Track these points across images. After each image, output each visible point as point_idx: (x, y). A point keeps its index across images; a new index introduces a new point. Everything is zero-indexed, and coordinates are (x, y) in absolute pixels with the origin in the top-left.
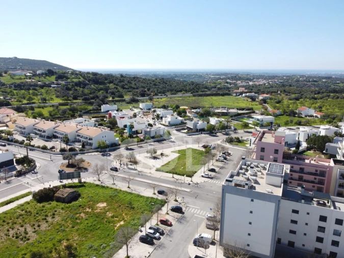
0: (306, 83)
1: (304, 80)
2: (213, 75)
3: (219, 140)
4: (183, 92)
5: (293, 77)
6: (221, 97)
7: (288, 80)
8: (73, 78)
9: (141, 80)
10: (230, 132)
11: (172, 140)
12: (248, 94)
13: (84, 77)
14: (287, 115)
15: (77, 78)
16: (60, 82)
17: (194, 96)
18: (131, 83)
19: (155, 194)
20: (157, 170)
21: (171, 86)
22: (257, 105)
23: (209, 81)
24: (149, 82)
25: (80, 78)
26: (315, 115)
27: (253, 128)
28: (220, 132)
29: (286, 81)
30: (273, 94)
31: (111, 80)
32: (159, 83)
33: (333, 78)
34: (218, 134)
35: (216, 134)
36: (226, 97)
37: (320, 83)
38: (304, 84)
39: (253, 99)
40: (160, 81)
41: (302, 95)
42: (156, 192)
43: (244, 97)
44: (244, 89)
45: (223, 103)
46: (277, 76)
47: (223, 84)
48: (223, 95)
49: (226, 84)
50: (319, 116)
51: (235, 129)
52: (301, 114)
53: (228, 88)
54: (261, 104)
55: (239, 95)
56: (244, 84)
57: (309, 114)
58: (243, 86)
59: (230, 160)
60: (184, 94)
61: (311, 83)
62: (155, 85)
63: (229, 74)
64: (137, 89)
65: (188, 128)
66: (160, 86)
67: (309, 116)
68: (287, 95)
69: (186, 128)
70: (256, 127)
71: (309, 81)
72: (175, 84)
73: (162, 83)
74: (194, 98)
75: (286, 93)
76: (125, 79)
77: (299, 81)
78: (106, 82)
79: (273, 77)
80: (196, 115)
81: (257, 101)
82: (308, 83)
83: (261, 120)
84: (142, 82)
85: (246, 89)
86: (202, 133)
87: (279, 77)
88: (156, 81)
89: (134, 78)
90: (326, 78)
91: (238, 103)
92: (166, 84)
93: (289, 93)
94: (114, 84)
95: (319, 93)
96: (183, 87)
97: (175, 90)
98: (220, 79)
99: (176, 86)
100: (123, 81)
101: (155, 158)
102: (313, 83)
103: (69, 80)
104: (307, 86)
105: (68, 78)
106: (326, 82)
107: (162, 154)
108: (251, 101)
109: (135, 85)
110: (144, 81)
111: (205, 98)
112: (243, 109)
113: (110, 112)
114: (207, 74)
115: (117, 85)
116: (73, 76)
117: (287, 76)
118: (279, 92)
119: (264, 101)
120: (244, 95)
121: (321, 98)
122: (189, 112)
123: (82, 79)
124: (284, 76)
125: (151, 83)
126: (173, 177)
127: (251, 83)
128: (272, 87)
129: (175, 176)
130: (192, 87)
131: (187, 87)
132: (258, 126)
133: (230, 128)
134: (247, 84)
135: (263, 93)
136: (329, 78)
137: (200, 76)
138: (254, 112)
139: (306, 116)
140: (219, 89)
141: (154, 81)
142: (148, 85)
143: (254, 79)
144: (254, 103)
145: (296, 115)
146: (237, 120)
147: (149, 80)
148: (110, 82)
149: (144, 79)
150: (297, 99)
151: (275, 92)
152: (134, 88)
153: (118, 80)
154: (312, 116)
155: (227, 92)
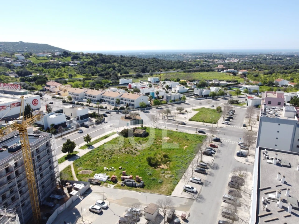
0: (272, 61)
1: (271, 58)
2: (190, 55)
3: (221, 103)
4: (174, 69)
5: (261, 56)
6: (206, 73)
7: (257, 58)
8: (85, 58)
9: (138, 59)
10: (227, 97)
11: (187, 103)
12: (228, 70)
13: (92, 58)
14: (266, 86)
15: (88, 58)
16: (75, 61)
17: (185, 72)
18: (130, 62)
19: (196, 133)
20: (190, 120)
21: (162, 64)
22: (239, 78)
23: (190, 60)
24: (144, 61)
25: (90, 59)
26: (289, 85)
27: (243, 94)
28: (219, 98)
29: (254, 59)
30: (249, 70)
31: (114, 59)
32: (153, 62)
33: (296, 56)
34: (219, 99)
35: (217, 98)
36: (210, 73)
37: (284, 60)
38: (271, 62)
39: (234, 74)
40: (153, 60)
41: (274, 70)
42: (197, 132)
43: (225, 72)
44: (222, 66)
45: (211, 77)
46: (246, 56)
47: (202, 63)
48: (208, 71)
49: (205, 62)
50: (293, 86)
51: (231, 95)
52: (278, 84)
53: (208, 66)
54: (242, 78)
55: (221, 71)
56: (220, 62)
57: (285, 85)
58: (221, 64)
59: (236, 115)
60: (175, 70)
61: (277, 60)
62: (149, 63)
63: (204, 54)
64: (136, 67)
65: (194, 94)
66: (154, 65)
67: (284, 86)
68: (260, 70)
69: (193, 95)
70: (246, 94)
71: (275, 59)
72: (165, 63)
73: (154, 61)
74: (185, 74)
75: (260, 69)
76: (125, 59)
77: (266, 59)
78: (111, 61)
79: (243, 56)
80: (195, 86)
81: (238, 76)
82: (274, 61)
83: (249, 89)
84: (139, 61)
85: (224, 66)
86: (206, 98)
87: (248, 56)
88: (150, 60)
89: (132, 58)
90: (289, 56)
91: (223, 77)
92: (158, 62)
93: (262, 69)
94: (118, 63)
95: (286, 69)
96: (172, 65)
97: (167, 68)
98: (198, 58)
99: (166, 64)
100: (123, 61)
101: (183, 114)
102: (278, 61)
103: (82, 60)
104: (273, 63)
105: (81, 59)
106: (290, 60)
107: (186, 111)
108: (233, 76)
109: (134, 63)
110: (140, 60)
111: (194, 73)
112: (230, 81)
113: (130, 84)
114: (185, 54)
115: (120, 64)
116: (84, 57)
117: (255, 55)
118: (253, 68)
119: (244, 75)
120: (225, 71)
121: (290, 73)
122: (189, 84)
123: (91, 59)
124: (252, 55)
125: (146, 62)
126: (203, 124)
127: (227, 61)
128: (245, 64)
129: (204, 123)
130: (179, 65)
131: (175, 65)
132: (247, 93)
133: (226, 95)
134: (224, 62)
135: (241, 69)
136: (292, 56)
137: (179, 56)
138: (239, 83)
139: (282, 86)
140: (201, 66)
141: (148, 60)
142: (144, 64)
143: (227, 58)
144: (235, 77)
145: (274, 86)
146: (229, 89)
147: (144, 59)
148: (115, 62)
149: (140, 59)
150: (271, 73)
151: (250, 68)
152: (134, 66)
153: (120, 60)
154: (287, 86)
155: (209, 68)
